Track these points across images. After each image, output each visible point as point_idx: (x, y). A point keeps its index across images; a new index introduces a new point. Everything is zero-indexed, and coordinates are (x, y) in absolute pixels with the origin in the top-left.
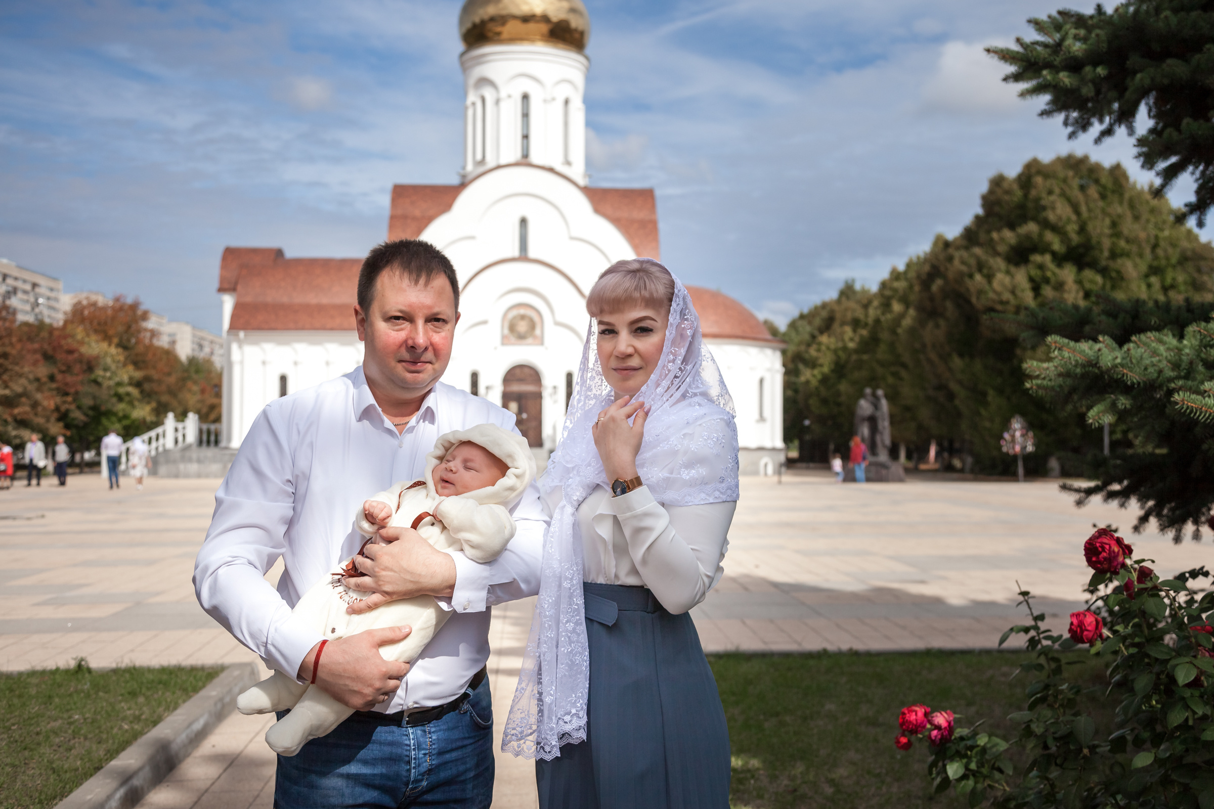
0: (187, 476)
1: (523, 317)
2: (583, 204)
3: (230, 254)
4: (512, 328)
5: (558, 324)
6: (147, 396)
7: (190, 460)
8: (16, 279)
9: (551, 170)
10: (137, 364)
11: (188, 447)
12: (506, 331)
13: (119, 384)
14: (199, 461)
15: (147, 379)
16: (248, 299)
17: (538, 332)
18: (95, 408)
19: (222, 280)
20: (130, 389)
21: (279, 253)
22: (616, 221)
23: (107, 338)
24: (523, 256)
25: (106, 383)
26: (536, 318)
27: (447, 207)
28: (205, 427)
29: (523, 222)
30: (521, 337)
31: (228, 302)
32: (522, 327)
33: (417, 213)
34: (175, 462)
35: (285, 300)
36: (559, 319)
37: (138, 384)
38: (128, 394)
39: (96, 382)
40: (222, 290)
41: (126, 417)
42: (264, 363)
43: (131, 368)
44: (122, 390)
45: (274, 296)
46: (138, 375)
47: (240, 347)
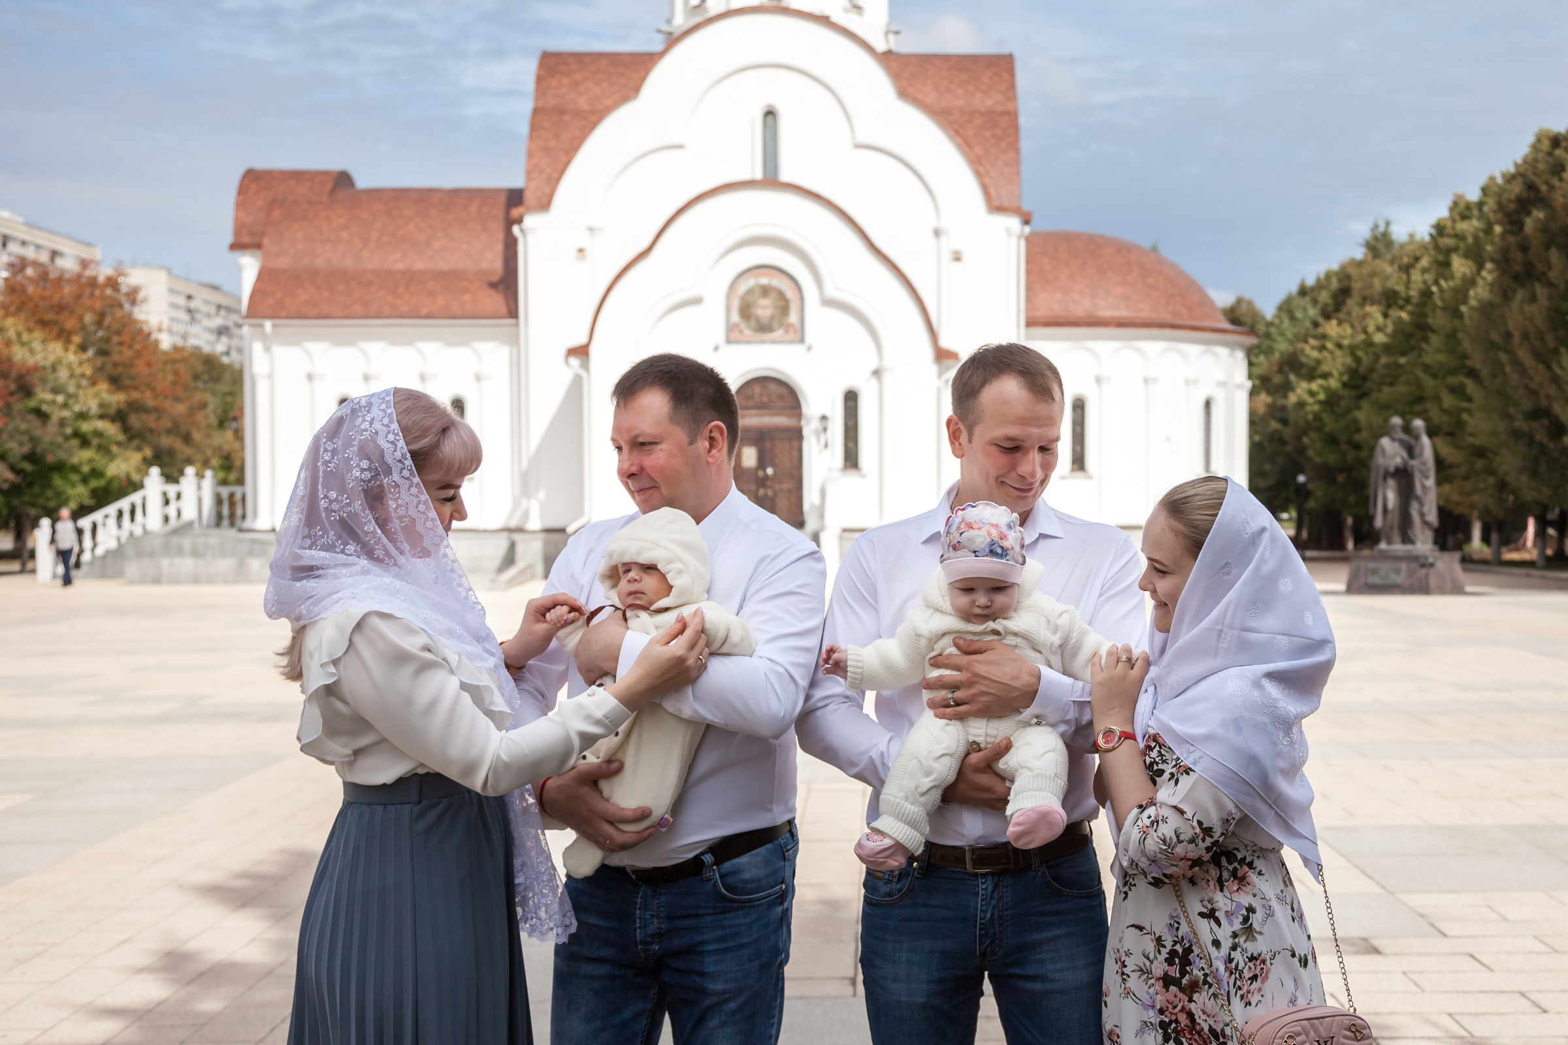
0: (175, 580)
1: (765, 291)
2: (880, 82)
3: (253, 179)
4: (746, 311)
5: (829, 302)
6: (134, 436)
7: (180, 552)
8: (24, 243)
9: (824, 21)
10: (116, 382)
11: (186, 528)
12: (735, 318)
13: (83, 416)
14: (195, 554)
15: (135, 407)
16: (283, 263)
17: (793, 318)
18: (31, 457)
19: (239, 228)
20: (101, 425)
21: (343, 179)
22: (941, 115)
23: (64, 336)
24: (771, 181)
25: (57, 414)
26: (790, 294)
27: (632, 91)
28: (225, 491)
29: (770, 114)
30: (764, 328)
31: (249, 267)
32: (765, 309)
33: (583, 103)
34: (152, 554)
35: (349, 263)
36: (831, 292)
37: (119, 417)
38: (98, 434)
39: (42, 415)
40: (236, 246)
41: (96, 473)
42: (310, 377)
43: (103, 386)
44: (85, 427)
45: (327, 256)
46: (116, 399)
47: (267, 349)
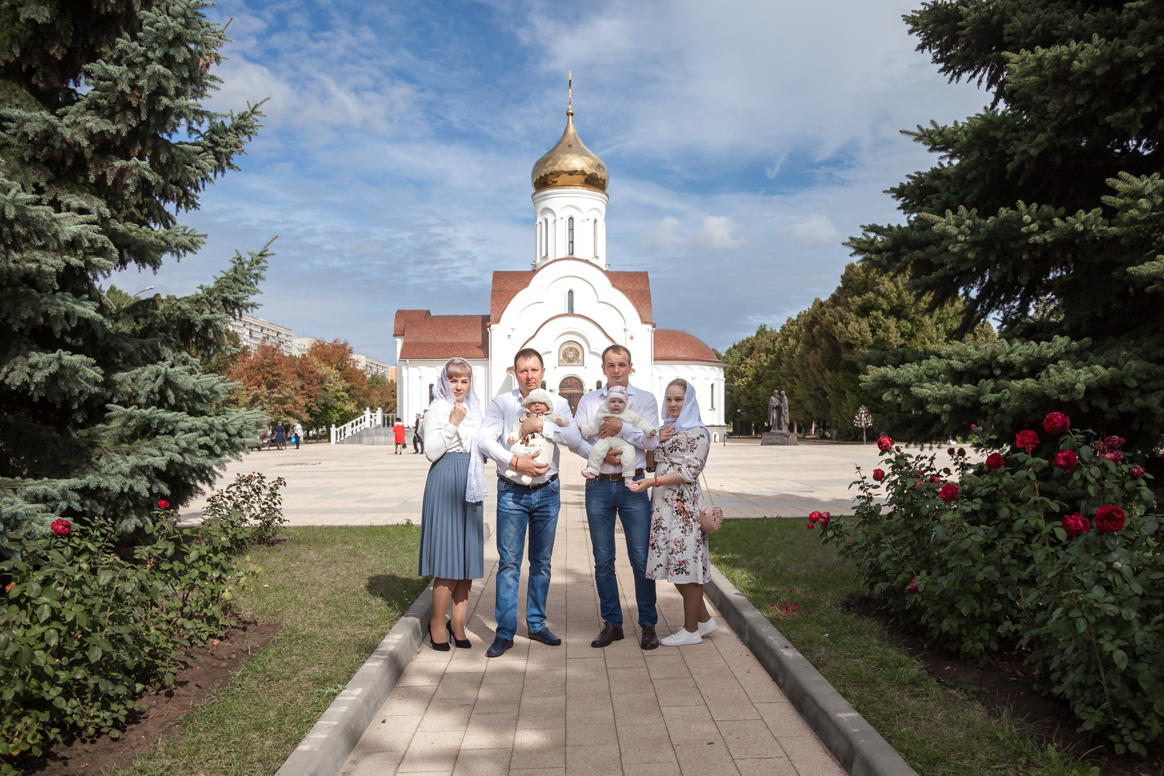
0: (379, 444)
1: (571, 349)
2: (606, 281)
3: (400, 314)
4: (565, 356)
5: (591, 353)
6: (352, 397)
7: (380, 434)
9: (587, 261)
10: (347, 379)
11: (378, 427)
12: (561, 358)
13: (337, 391)
14: (385, 435)
15: (353, 388)
16: (411, 340)
17: (580, 358)
18: (325, 405)
19: (396, 329)
20: (343, 393)
21: (428, 312)
22: (625, 291)
23: (330, 364)
24: (571, 312)
25: (331, 390)
26: (579, 350)
27: (527, 285)
28: (386, 415)
29: (571, 292)
30: (571, 361)
31: (400, 342)
32: (571, 355)
33: (508, 288)
34: (372, 435)
35: (432, 340)
36: (592, 350)
37: (347, 391)
38: (342, 397)
39: (325, 389)
40: (395, 335)
41: (342, 410)
42: (420, 377)
43: (343, 381)
44: (338, 394)
45: (425, 338)
46: (347, 385)
47: (407, 369)
